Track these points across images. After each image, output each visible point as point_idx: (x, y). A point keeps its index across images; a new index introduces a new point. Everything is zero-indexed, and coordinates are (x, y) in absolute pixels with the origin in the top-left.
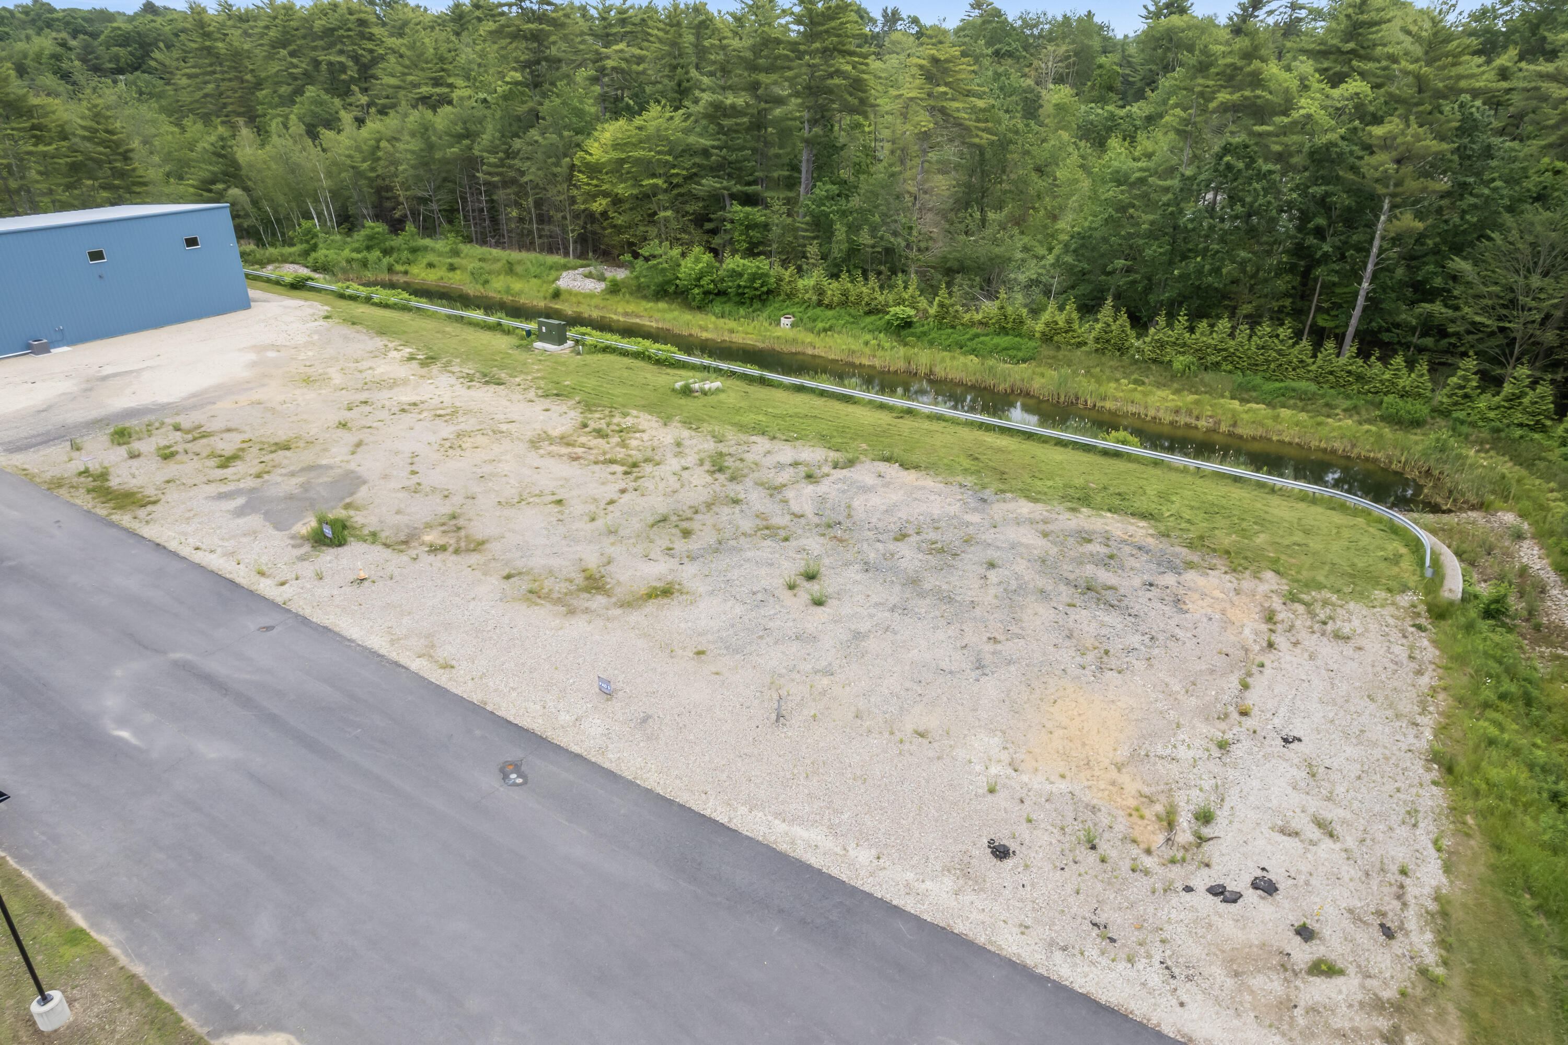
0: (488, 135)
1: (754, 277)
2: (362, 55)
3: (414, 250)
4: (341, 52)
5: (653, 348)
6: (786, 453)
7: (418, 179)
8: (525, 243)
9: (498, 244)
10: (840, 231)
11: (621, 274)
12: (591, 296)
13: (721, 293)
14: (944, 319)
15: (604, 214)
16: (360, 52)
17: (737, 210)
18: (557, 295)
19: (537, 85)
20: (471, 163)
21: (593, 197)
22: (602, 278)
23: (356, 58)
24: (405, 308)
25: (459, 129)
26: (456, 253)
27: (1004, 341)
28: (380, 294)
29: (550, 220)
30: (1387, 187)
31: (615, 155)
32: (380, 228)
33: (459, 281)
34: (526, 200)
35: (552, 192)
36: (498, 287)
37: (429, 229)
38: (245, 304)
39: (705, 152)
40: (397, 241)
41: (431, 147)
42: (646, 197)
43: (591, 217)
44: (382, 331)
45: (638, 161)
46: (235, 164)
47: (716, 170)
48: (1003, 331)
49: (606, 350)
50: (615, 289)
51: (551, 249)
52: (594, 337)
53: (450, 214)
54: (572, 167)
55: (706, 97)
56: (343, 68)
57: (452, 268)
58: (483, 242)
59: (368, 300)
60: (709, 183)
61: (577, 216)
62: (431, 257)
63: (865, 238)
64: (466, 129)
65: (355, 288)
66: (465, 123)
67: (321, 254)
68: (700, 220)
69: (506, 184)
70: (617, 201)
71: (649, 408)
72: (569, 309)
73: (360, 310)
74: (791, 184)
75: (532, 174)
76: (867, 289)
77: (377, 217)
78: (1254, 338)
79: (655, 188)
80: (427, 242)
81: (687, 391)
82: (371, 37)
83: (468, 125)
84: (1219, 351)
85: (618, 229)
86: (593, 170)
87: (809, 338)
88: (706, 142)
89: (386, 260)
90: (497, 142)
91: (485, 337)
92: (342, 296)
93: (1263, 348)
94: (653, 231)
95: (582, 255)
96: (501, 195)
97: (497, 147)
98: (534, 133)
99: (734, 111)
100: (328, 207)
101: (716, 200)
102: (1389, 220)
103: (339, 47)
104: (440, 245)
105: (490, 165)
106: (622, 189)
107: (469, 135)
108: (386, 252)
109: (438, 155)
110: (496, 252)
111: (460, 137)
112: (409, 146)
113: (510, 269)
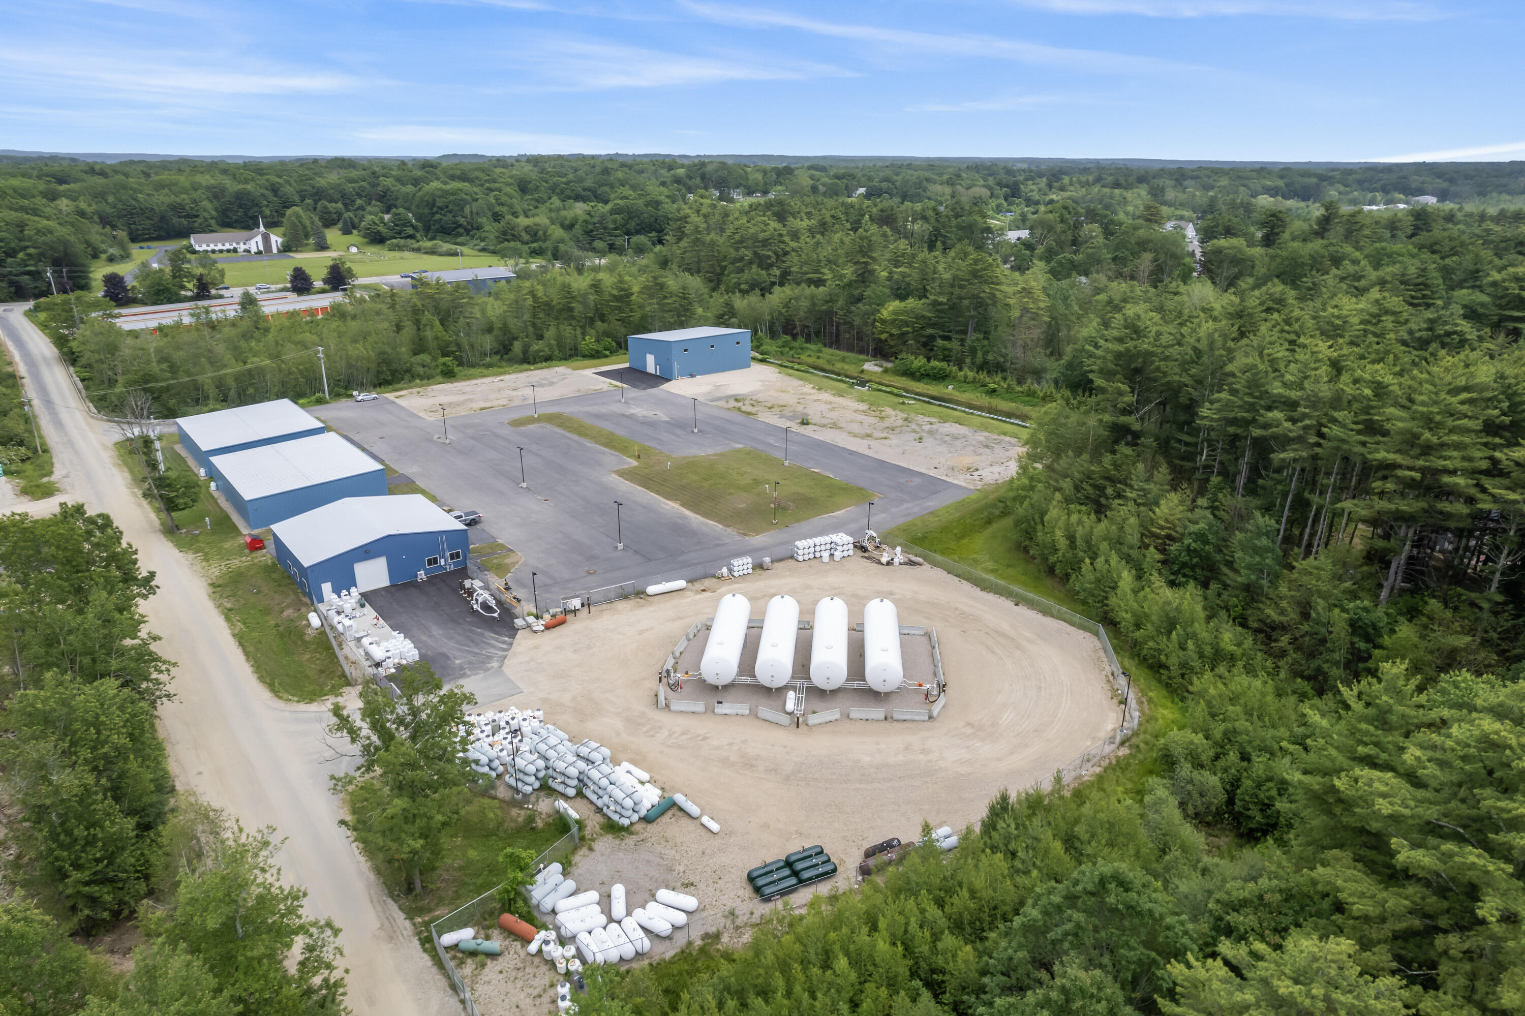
0: (840, 303)
1: (941, 369)
3: (802, 349)
5: (895, 390)
6: (927, 419)
7: (806, 318)
8: (850, 349)
9: (838, 348)
10: (980, 354)
11: (889, 365)
12: (876, 373)
13: (928, 375)
14: (1009, 390)
15: (886, 340)
17: (940, 342)
18: (862, 371)
19: (863, 282)
20: (830, 313)
21: (883, 333)
22: (881, 366)
23: (776, 253)
24: (808, 372)
25: (828, 298)
26: (820, 351)
27: (1027, 399)
28: (796, 366)
29: (862, 340)
31: (894, 317)
32: (788, 338)
33: (821, 363)
34: (853, 331)
35: (865, 329)
36: (839, 366)
37: (808, 340)
38: (749, 366)
39: (930, 319)
40: (796, 344)
41: (814, 305)
42: (905, 334)
43: (880, 340)
44: (801, 379)
45: (901, 320)
46: (732, 307)
47: (933, 326)
48: (1028, 395)
49: (880, 390)
50: (886, 371)
51: (861, 352)
52: (875, 386)
53: (817, 334)
54: (875, 320)
55: (932, 297)
56: (769, 257)
57: (819, 358)
58: (831, 347)
59: (792, 368)
60: (930, 331)
61: (874, 339)
62: (809, 352)
63: (990, 357)
64: (831, 298)
65: (786, 364)
67: (764, 348)
68: (925, 345)
69: (845, 323)
70: (892, 335)
71: (890, 406)
72: (867, 378)
73: (791, 371)
74: (965, 332)
75: (857, 321)
76: (983, 376)
77: (785, 333)
79: (908, 332)
80: (808, 345)
81: (903, 403)
82: (783, 242)
83: (831, 296)
85: (891, 347)
86: (883, 322)
87: (957, 393)
88: (929, 315)
89: (791, 352)
90: (844, 306)
91: (837, 384)
92: (781, 366)
94: (905, 348)
95: (874, 356)
96: (842, 328)
97: (843, 308)
98: (860, 305)
99: (941, 304)
101: (932, 338)
104: (813, 347)
105: (839, 315)
106: (895, 331)
107: (831, 300)
108: (791, 349)
109: (817, 308)
110: (837, 352)
111: (827, 302)
112: (805, 304)
113: (843, 360)
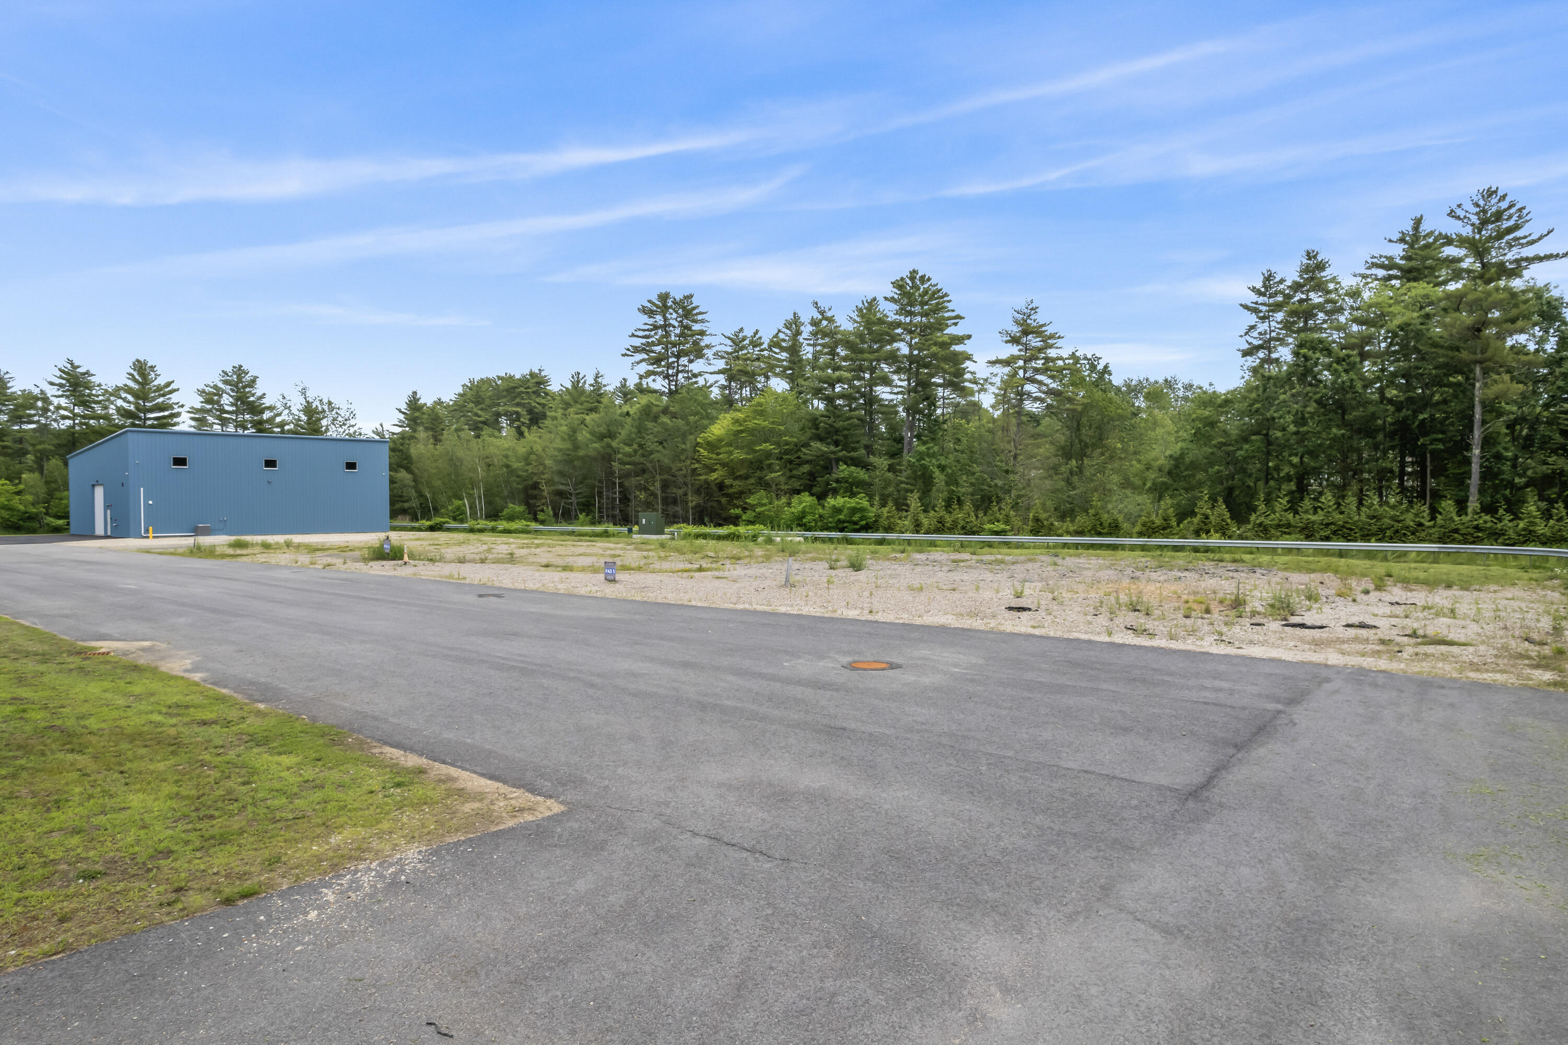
0: (626, 432)
1: (853, 511)
2: (535, 407)
4: (518, 405)
7: (561, 475)
14: (1040, 532)
15: (721, 483)
16: (534, 404)
17: (843, 469)
20: (608, 455)
21: (712, 468)
29: (674, 502)
30: (1475, 353)
31: (734, 429)
34: (653, 485)
39: (815, 422)
41: (576, 447)
43: (710, 487)
45: (753, 431)
53: (587, 507)
54: (696, 445)
60: (817, 446)
61: (697, 488)
64: (609, 431)
66: (608, 426)
69: (638, 472)
70: (733, 468)
75: (660, 453)
78: (1363, 509)
83: (611, 428)
84: (1327, 525)
86: (713, 444)
90: (634, 436)
93: (1374, 517)
96: (633, 481)
97: (633, 440)
100: (480, 502)
102: (1485, 385)
103: (518, 400)
105: (625, 454)
107: (611, 435)
109: (581, 453)
111: (602, 437)
